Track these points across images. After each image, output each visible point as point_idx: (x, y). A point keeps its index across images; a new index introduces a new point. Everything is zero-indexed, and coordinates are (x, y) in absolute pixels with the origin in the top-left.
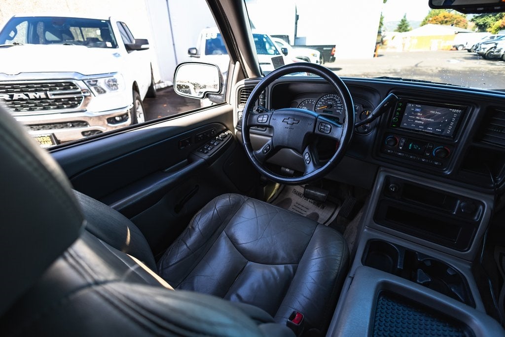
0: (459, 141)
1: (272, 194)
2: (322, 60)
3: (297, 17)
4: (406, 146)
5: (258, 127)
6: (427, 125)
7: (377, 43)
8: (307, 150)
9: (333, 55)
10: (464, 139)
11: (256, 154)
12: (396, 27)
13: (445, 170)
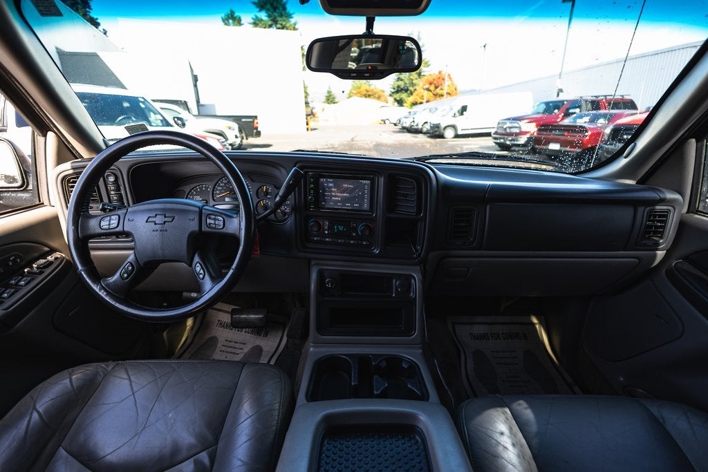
0: (376, 215)
1: (184, 339)
2: (244, 135)
3: (195, 79)
4: (331, 228)
5: (118, 237)
6: (344, 200)
7: (308, 115)
8: (197, 259)
9: (257, 128)
10: (380, 211)
11: (108, 285)
12: (324, 99)
13: (374, 249)
